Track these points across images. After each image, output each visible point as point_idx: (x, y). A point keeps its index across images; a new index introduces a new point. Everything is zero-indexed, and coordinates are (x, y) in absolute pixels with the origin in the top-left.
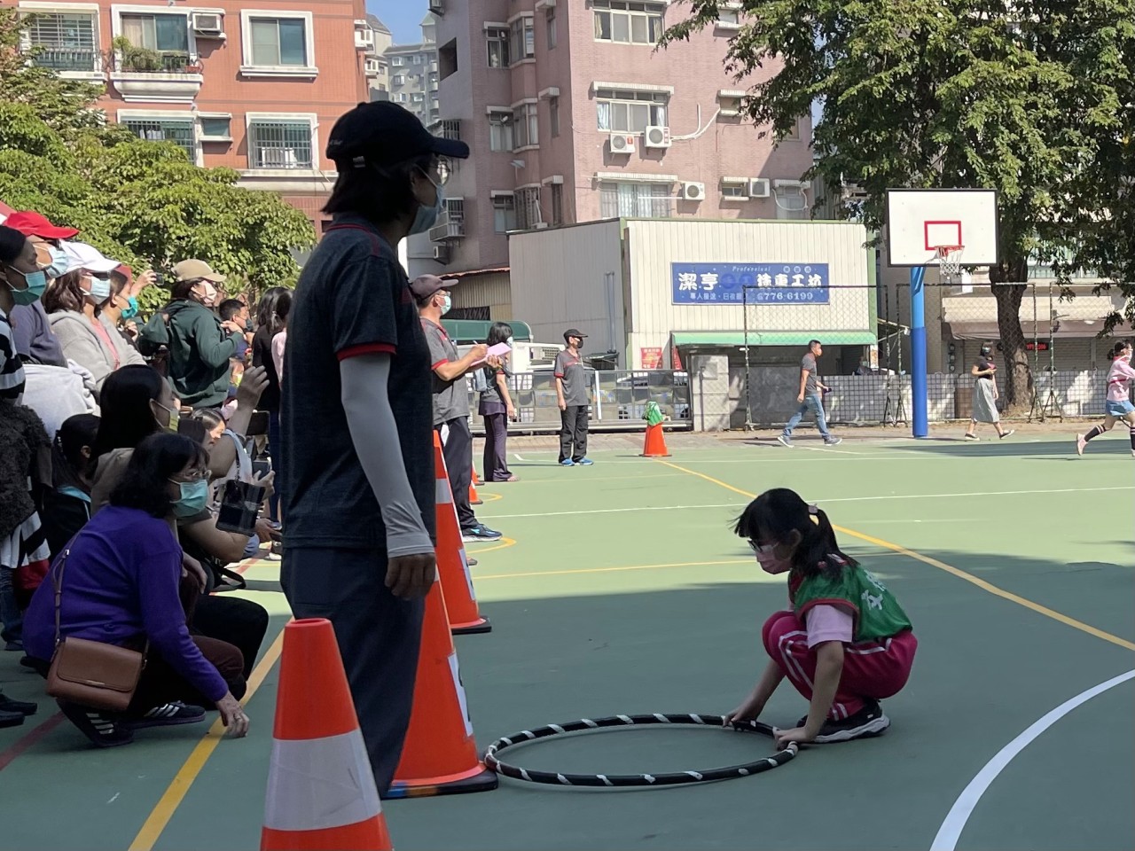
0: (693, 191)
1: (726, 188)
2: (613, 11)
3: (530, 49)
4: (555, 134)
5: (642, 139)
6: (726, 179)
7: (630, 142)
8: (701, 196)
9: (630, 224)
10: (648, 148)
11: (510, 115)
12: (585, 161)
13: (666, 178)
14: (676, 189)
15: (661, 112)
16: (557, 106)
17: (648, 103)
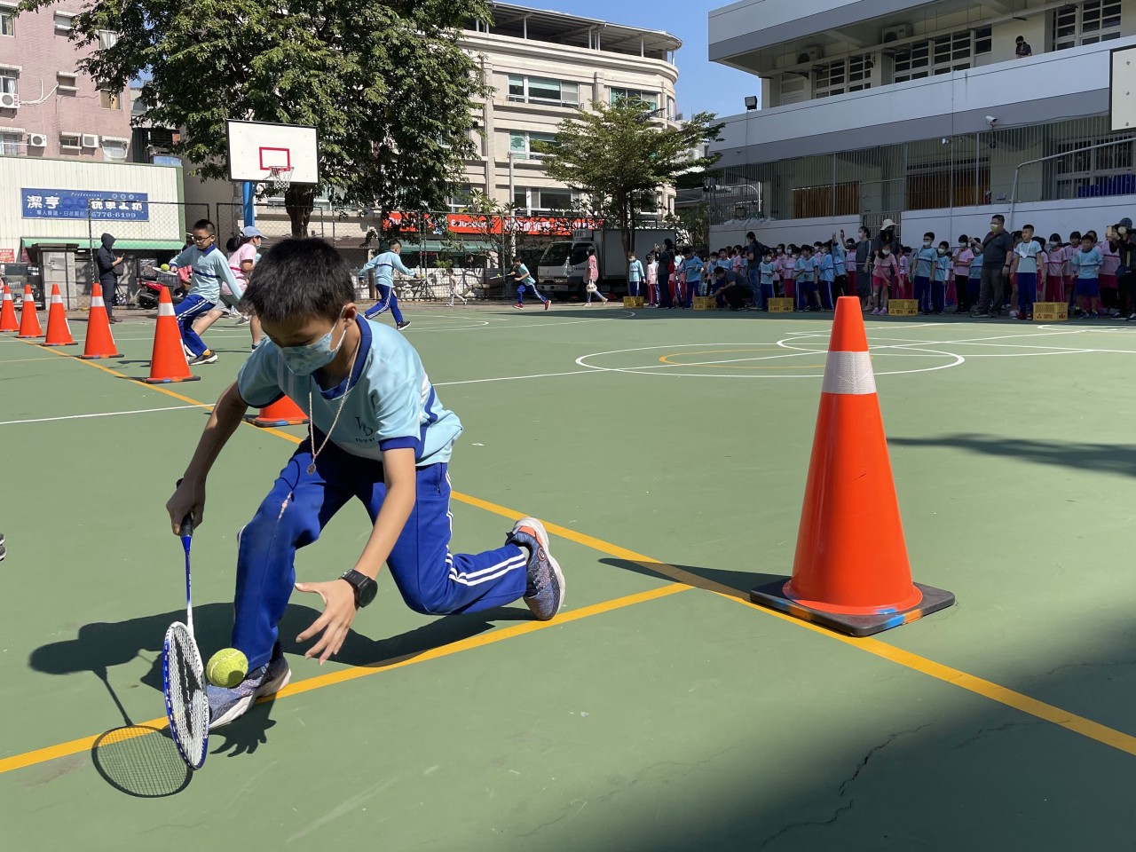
0: (38, 140)
1: (64, 140)
6: (63, 133)
8: (44, 144)
10: (2, 108)
13: (16, 130)
14: (24, 138)
15: (11, 83)
17: (1, 77)
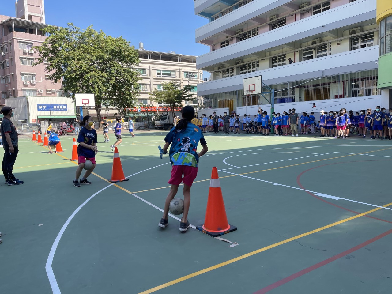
0: (41, 91)
1: (47, 91)
2: (24, 60)
3: (8, 66)
4: (13, 81)
5: (31, 82)
6: (47, 89)
7: (28, 82)
8: (42, 92)
9: (28, 97)
10: (32, 84)
11: (4, 77)
12: (19, 86)
13: (36, 89)
14: (38, 91)
15: (34, 77)
16: (14, 76)
17: (31, 76)
